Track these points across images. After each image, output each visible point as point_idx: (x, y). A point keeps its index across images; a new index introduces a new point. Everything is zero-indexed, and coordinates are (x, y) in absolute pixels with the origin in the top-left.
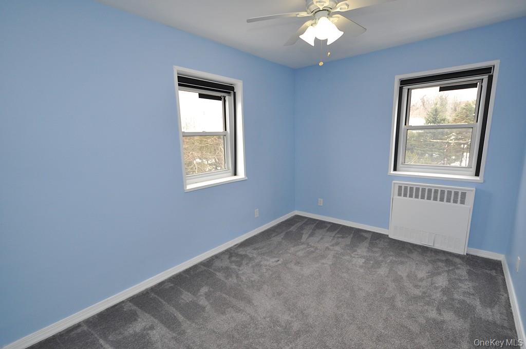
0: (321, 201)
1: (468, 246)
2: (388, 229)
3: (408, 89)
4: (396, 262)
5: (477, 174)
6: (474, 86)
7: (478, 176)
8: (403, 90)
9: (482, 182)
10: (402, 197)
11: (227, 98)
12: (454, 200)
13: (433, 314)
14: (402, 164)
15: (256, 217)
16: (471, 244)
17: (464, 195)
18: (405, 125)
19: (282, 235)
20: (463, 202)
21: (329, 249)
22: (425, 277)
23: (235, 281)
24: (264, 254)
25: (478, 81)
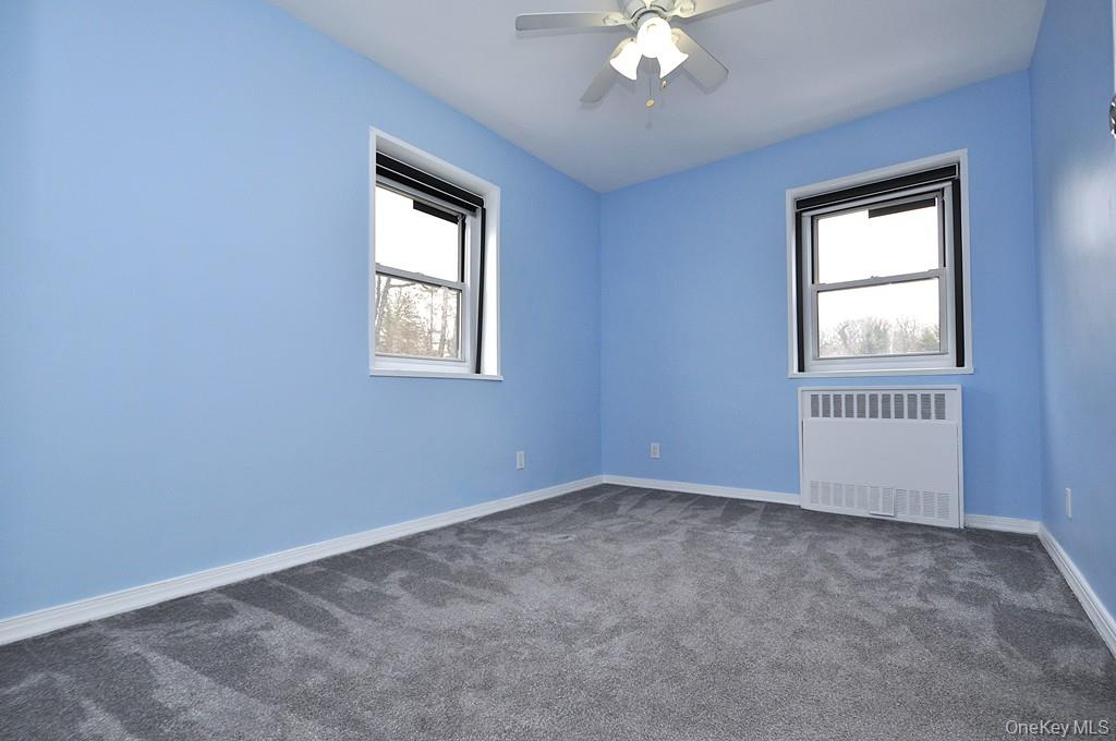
0: (655, 449)
1: (965, 511)
2: (799, 493)
3: (812, 217)
4: (821, 538)
5: (960, 362)
6: (931, 203)
7: (963, 366)
8: (803, 219)
9: (972, 372)
10: (821, 419)
11: (468, 221)
12: (922, 413)
13: (913, 601)
14: (814, 359)
15: (518, 467)
16: (970, 504)
17: (940, 399)
18: (813, 282)
19: (576, 507)
20: (941, 415)
21: (675, 522)
22: (885, 556)
23: (472, 563)
24: (535, 530)
25: (935, 194)
